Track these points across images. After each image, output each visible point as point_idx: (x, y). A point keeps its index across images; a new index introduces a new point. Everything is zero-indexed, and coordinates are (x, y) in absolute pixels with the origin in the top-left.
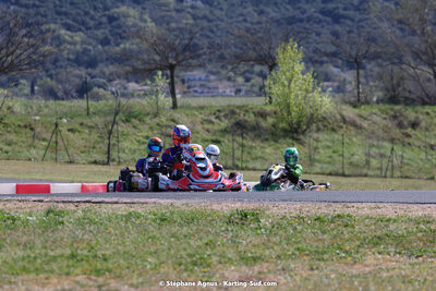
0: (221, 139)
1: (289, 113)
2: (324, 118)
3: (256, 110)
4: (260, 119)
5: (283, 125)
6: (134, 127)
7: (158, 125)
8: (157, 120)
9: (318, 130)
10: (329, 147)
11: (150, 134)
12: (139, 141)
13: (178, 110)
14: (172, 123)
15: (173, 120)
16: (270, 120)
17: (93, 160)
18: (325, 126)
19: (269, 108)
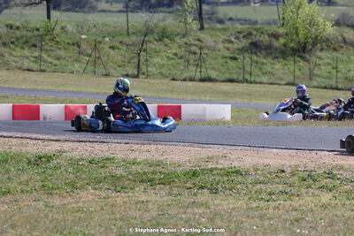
0: (237, 56)
1: (297, 35)
2: (328, 39)
3: (270, 32)
4: (274, 40)
5: (292, 45)
6: (166, 45)
7: (186, 43)
8: (185, 40)
9: (322, 50)
10: (329, 64)
11: (178, 51)
12: (168, 57)
13: (205, 31)
14: (197, 43)
15: (199, 40)
16: (282, 41)
17: (125, 73)
18: (328, 46)
19: (281, 31)
